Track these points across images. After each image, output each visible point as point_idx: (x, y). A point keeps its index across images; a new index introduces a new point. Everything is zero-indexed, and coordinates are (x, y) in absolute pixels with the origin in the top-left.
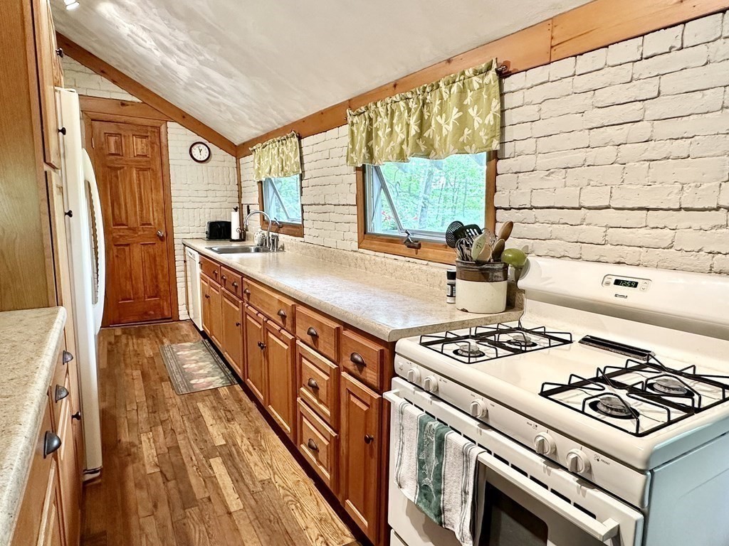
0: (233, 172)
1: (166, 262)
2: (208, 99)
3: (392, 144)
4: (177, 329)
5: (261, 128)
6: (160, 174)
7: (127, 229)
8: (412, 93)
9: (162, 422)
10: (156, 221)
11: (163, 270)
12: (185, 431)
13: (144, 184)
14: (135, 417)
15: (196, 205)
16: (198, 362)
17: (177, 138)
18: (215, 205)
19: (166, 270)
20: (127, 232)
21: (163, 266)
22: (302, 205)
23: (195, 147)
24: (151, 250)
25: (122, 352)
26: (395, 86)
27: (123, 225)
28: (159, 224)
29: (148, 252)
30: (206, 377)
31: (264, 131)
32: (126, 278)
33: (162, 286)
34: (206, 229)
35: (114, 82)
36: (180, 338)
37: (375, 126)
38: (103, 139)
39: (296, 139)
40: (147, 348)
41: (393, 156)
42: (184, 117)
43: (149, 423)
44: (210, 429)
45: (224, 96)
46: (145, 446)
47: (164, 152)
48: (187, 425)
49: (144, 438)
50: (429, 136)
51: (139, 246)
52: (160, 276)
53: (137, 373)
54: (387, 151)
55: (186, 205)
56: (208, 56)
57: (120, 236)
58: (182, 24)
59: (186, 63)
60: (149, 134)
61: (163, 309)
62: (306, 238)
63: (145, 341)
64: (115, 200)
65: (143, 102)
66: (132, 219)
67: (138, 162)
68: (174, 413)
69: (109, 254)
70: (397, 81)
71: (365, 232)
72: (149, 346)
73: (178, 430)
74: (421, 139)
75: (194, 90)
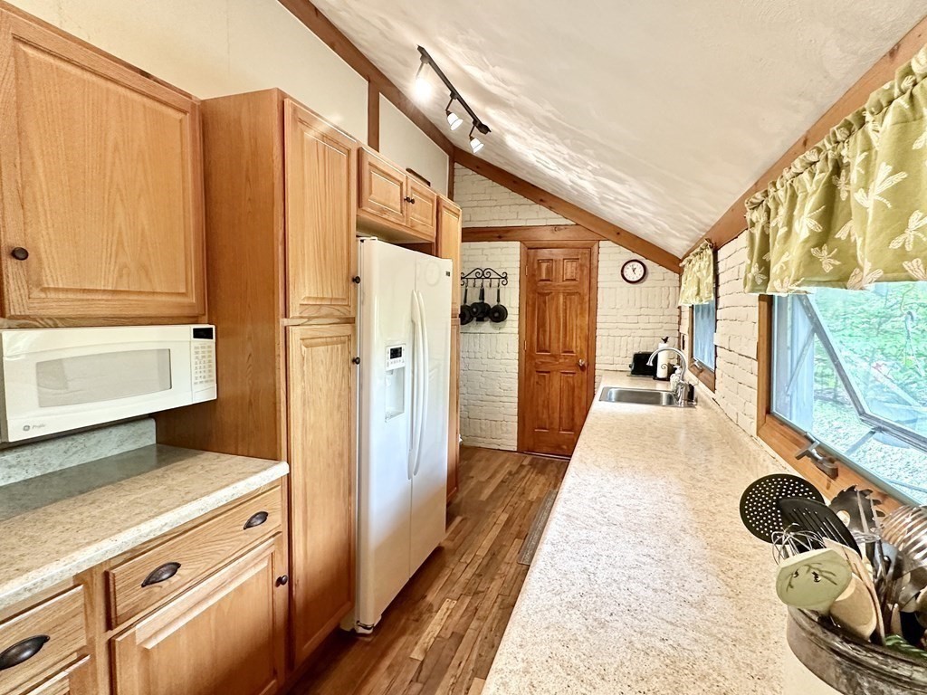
0: (675, 293)
1: (584, 394)
2: (625, 212)
6: (587, 299)
7: (549, 356)
8: (819, 151)
9: (476, 593)
10: (579, 349)
11: (580, 403)
12: (485, 619)
13: (570, 309)
14: (459, 574)
15: (623, 333)
17: (610, 257)
18: (648, 333)
20: (549, 359)
21: (580, 398)
23: (628, 266)
24: (570, 380)
27: (546, 351)
28: (581, 352)
29: (568, 382)
31: (692, 241)
32: (543, 406)
34: (630, 361)
35: (550, 208)
38: (536, 266)
39: (710, 252)
40: (537, 489)
42: (618, 234)
43: (465, 588)
45: (633, 205)
46: (438, 616)
47: (593, 275)
49: (445, 606)
51: (559, 374)
53: (504, 517)
55: (611, 332)
57: (543, 363)
59: (585, 177)
60: (579, 256)
62: (717, 396)
63: (542, 479)
64: (542, 325)
65: (577, 224)
66: (554, 345)
67: (565, 286)
68: (495, 587)
69: (530, 380)
70: (808, 131)
71: (768, 411)
72: (540, 486)
73: (481, 613)
74: (825, 247)
75: (610, 204)
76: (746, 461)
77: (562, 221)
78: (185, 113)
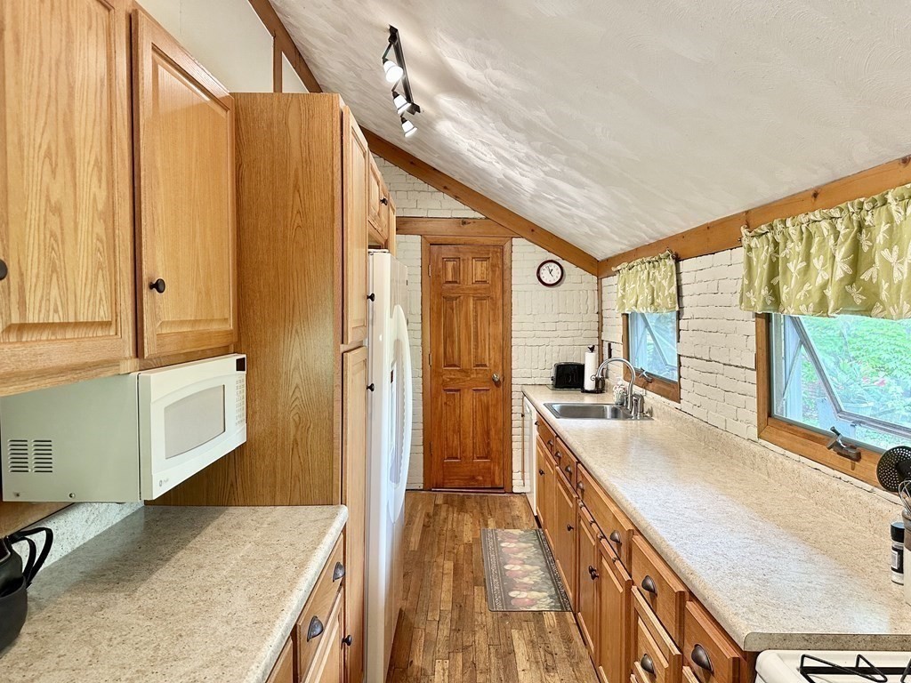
0: (593, 296)
1: (500, 414)
2: (559, 212)
3: (806, 287)
4: (508, 506)
5: (626, 242)
6: (500, 302)
7: (459, 371)
8: (841, 210)
9: (465, 649)
10: (492, 362)
11: (496, 425)
12: (488, 670)
13: (481, 317)
14: (435, 632)
15: (541, 342)
16: (524, 563)
17: (524, 256)
18: (567, 341)
19: (500, 424)
20: (459, 375)
21: (496, 419)
22: (679, 356)
23: (544, 267)
24: (484, 398)
25: (437, 532)
26: (815, 195)
27: (455, 366)
28: (496, 366)
29: (481, 400)
30: (531, 590)
31: (631, 246)
32: (454, 431)
33: (494, 445)
34: (552, 373)
35: (456, 198)
36: (510, 521)
37: (782, 255)
38: (440, 266)
39: (672, 262)
40: (467, 529)
41: (807, 306)
42: (533, 231)
43: (449, 646)
44: (521, 675)
45: (577, 207)
46: (437, 679)
47: (507, 277)
48: (493, 661)
49: (438, 667)
50: (871, 278)
51: (471, 392)
52: (492, 433)
53: (449, 565)
54: (798, 297)
55: (529, 342)
56: (554, 167)
57: (451, 379)
58: (521, 136)
59: (529, 175)
60: (490, 255)
61: (494, 474)
62: (683, 405)
63: (467, 518)
64: (449, 335)
65: (487, 218)
66: (465, 359)
67: (476, 289)
68: (480, 637)
69: (437, 401)
70: (819, 187)
71: (770, 415)
72: (470, 526)
73: (481, 666)
74: (854, 285)
75: (542, 202)
76: (748, 462)
77: (470, 214)
78: (226, 109)
